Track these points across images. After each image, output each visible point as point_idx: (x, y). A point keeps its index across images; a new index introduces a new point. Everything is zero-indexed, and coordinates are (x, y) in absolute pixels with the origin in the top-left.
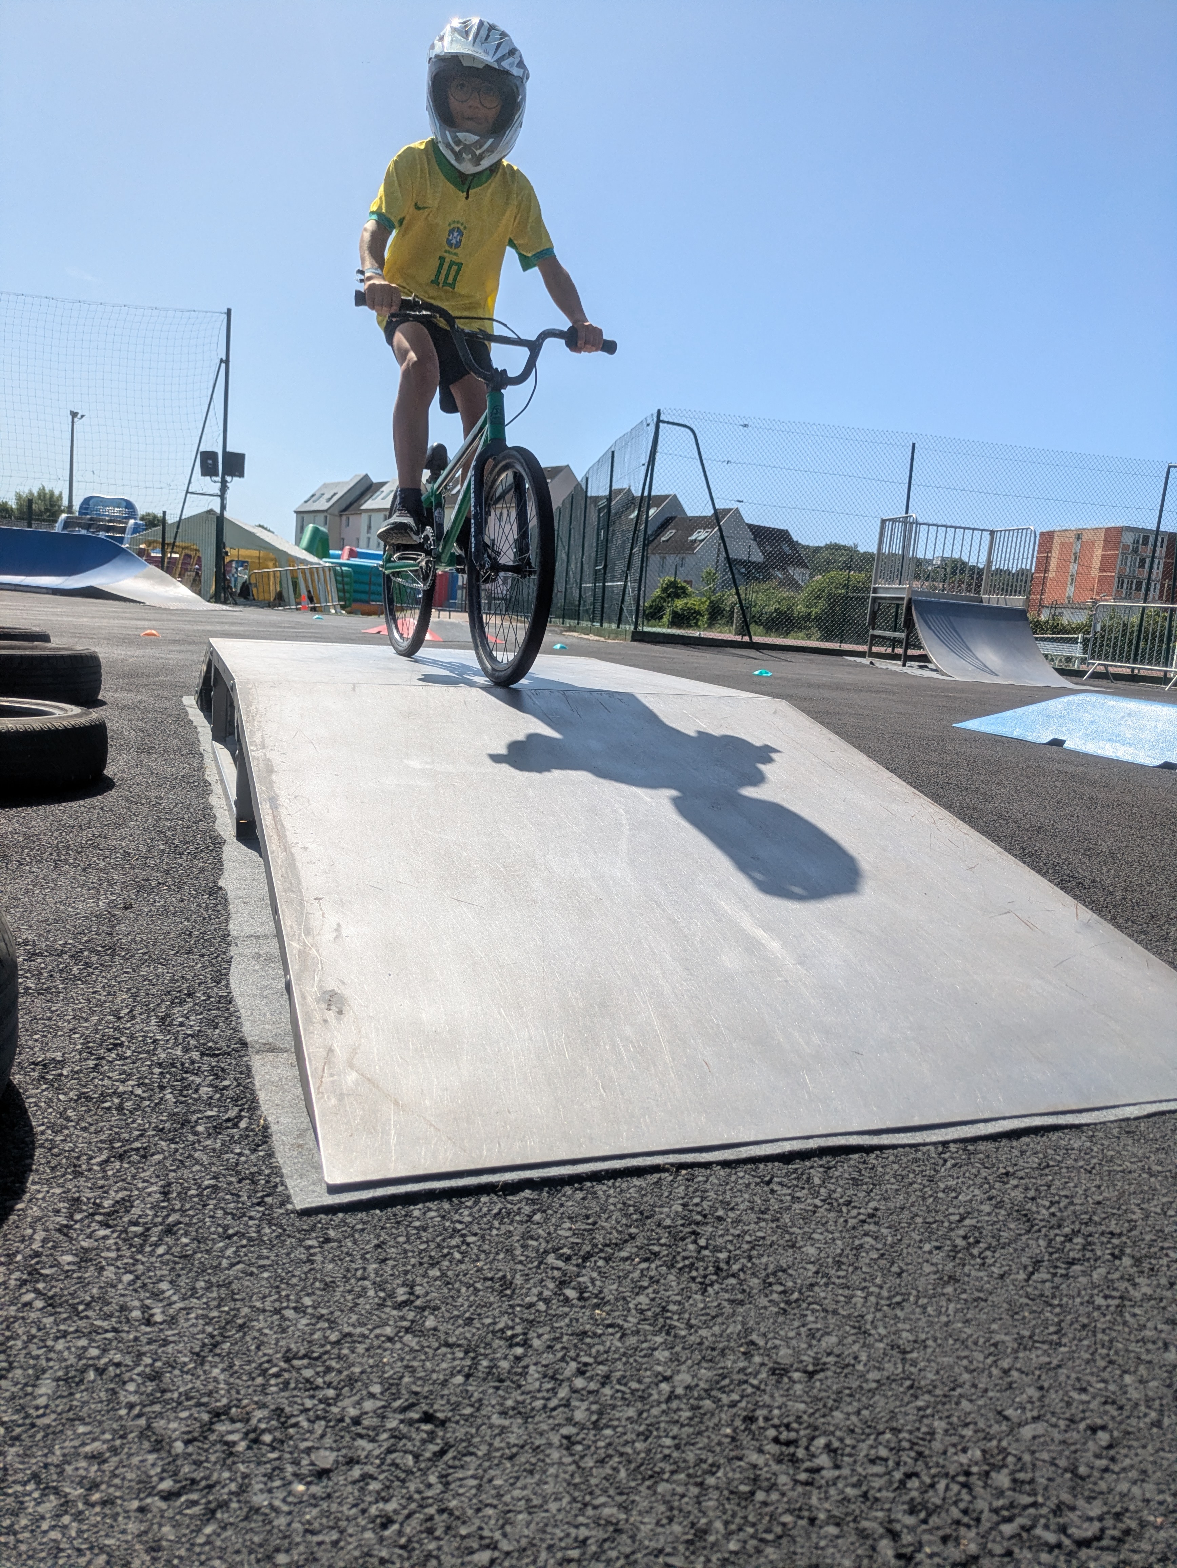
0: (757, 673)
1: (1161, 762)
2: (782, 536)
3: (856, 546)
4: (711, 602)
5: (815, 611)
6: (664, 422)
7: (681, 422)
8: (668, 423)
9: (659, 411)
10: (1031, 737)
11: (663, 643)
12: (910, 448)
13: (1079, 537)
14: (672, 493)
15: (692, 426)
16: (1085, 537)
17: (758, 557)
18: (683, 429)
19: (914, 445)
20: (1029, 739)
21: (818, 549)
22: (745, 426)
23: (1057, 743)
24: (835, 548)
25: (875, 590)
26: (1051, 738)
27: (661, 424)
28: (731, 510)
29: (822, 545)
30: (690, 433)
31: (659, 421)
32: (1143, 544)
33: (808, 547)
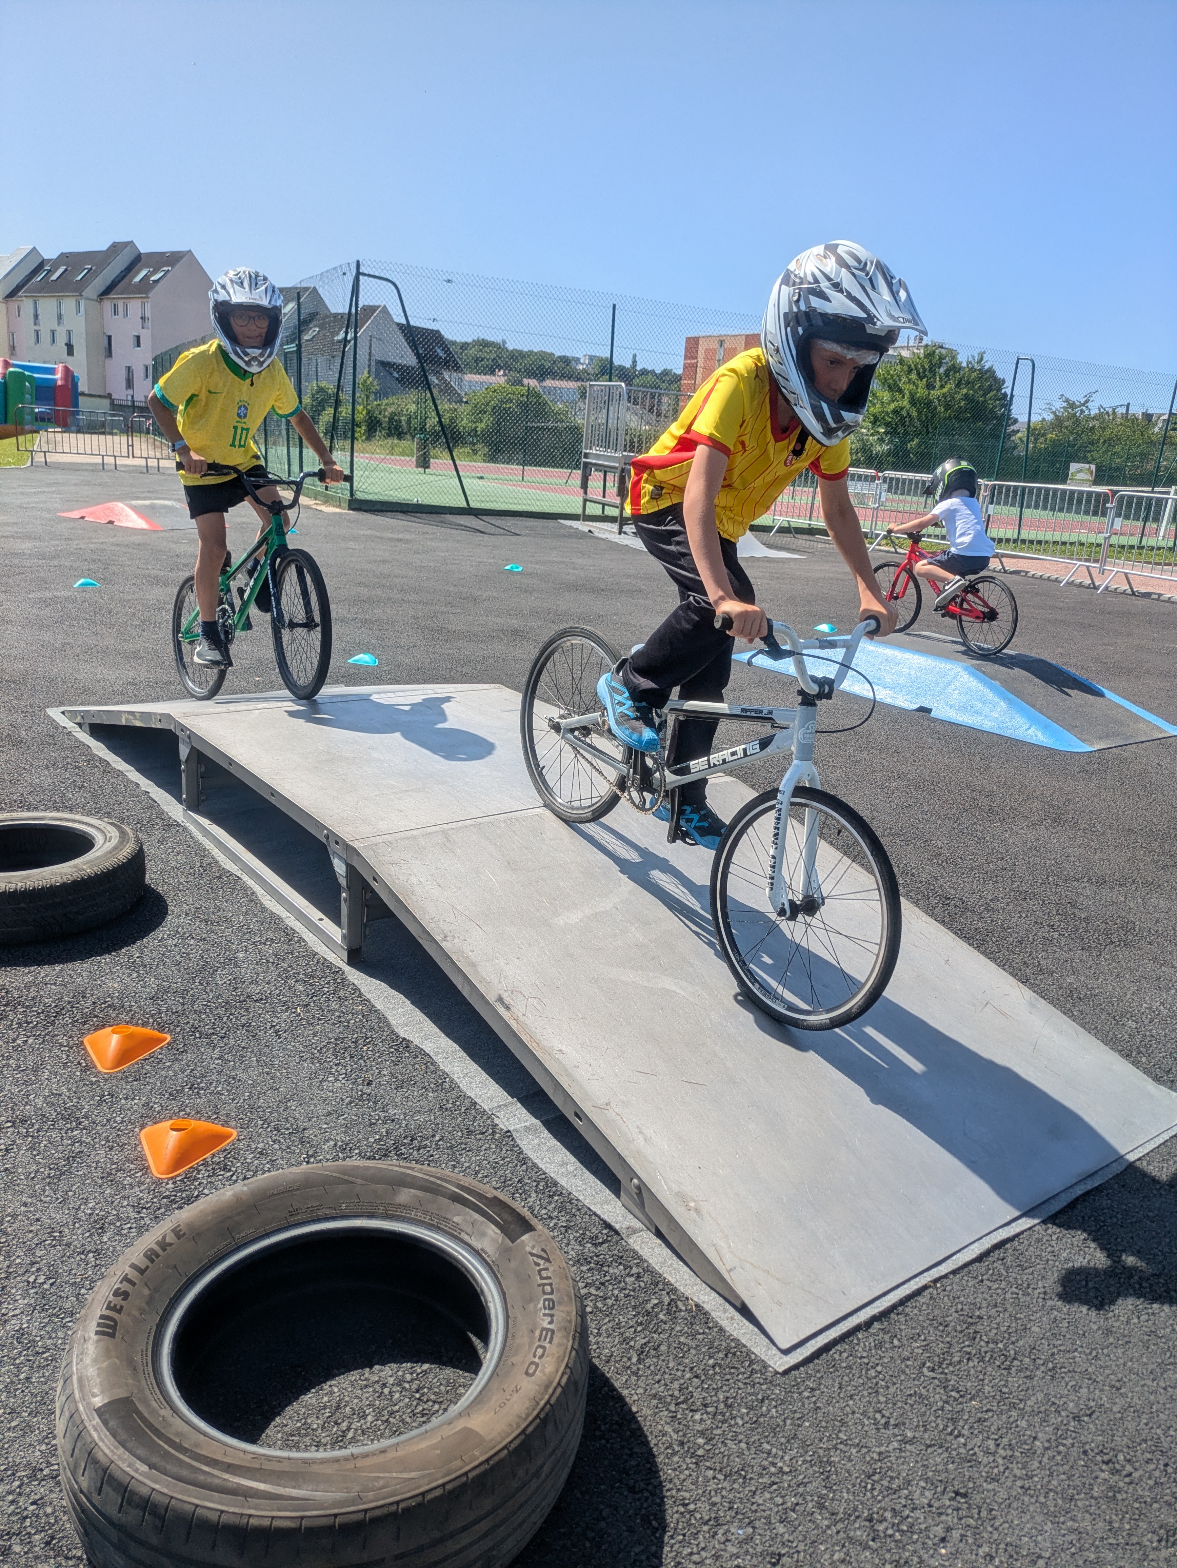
0: (508, 567)
1: (917, 706)
2: (435, 337)
3: (504, 342)
4: (369, 412)
5: (481, 426)
6: (364, 274)
7: (382, 275)
8: (369, 275)
9: (358, 262)
11: (382, 511)
12: (611, 309)
13: (721, 343)
15: (394, 280)
16: (727, 345)
17: (410, 359)
18: (385, 283)
21: (464, 346)
22: (449, 281)
24: (484, 344)
25: (586, 456)
27: (361, 277)
28: (378, 307)
29: (470, 340)
30: (393, 288)
31: (359, 273)
33: (455, 342)
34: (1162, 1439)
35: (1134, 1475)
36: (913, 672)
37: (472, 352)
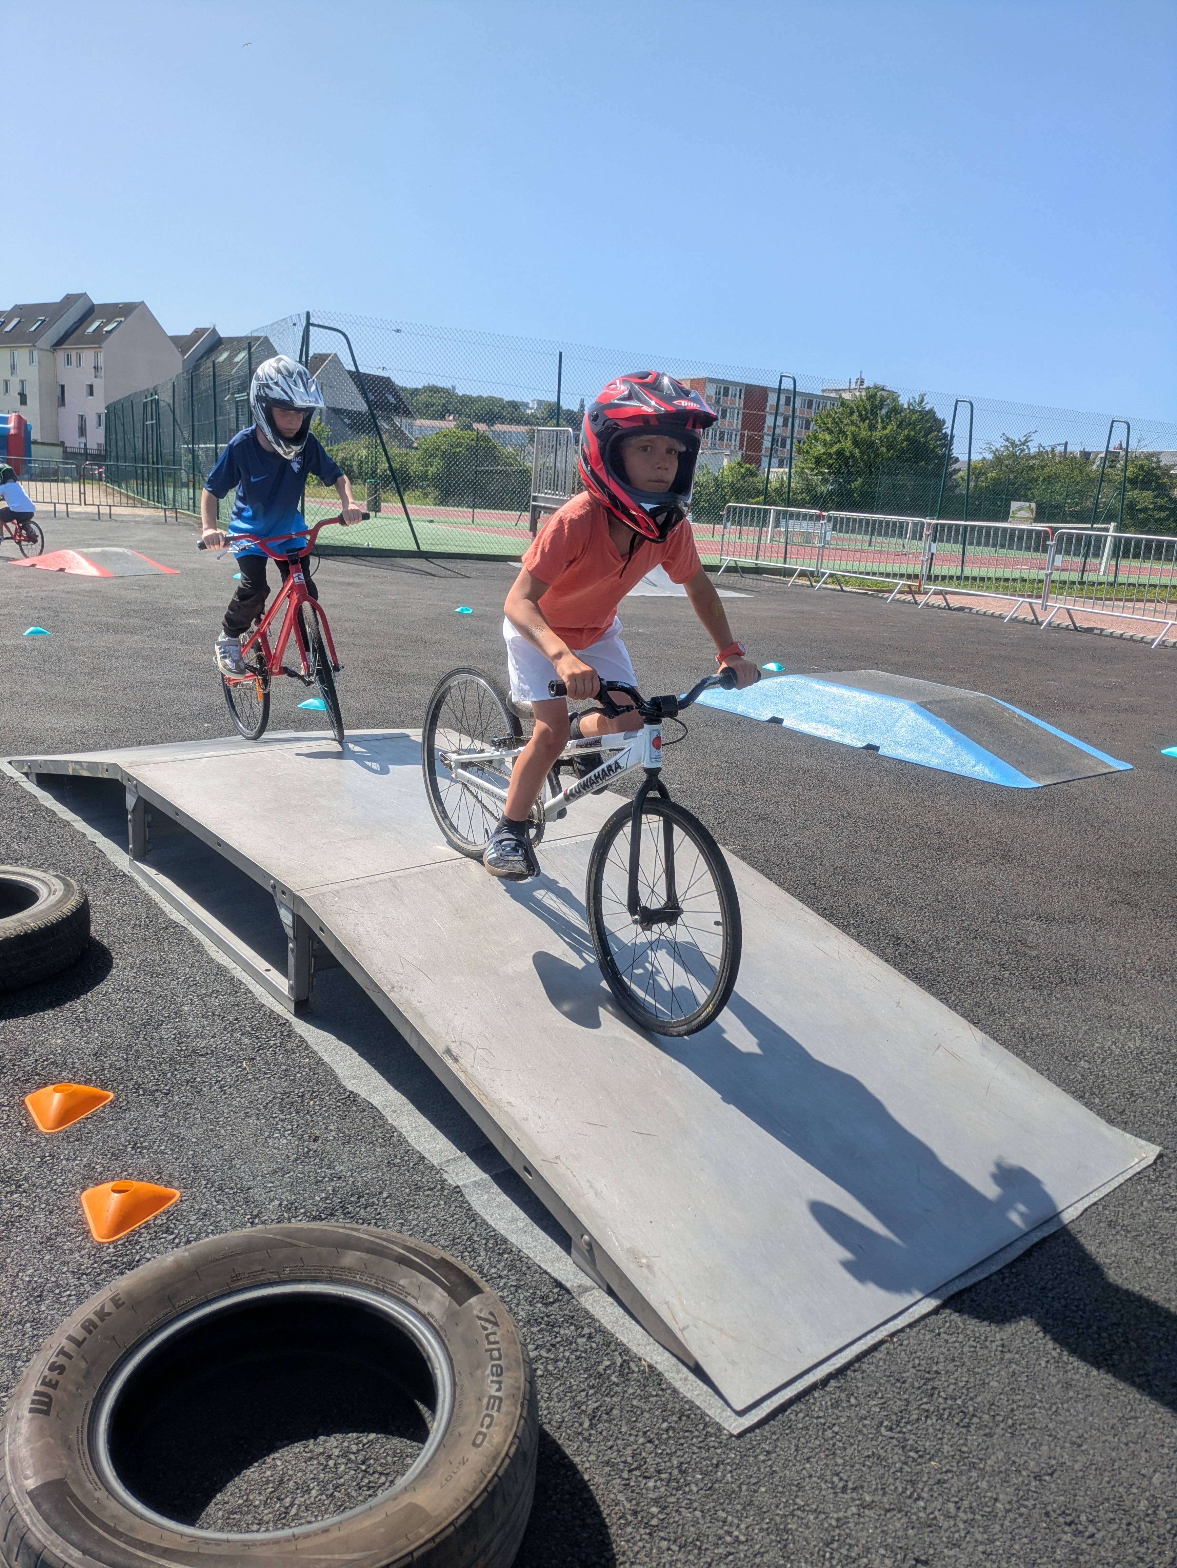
0: (458, 610)
1: (864, 744)
2: (386, 383)
3: (454, 388)
6: (314, 325)
7: (332, 325)
8: (319, 326)
9: (308, 313)
10: (753, 714)
11: (332, 555)
12: (558, 357)
14: (264, 335)
15: (344, 330)
17: (360, 406)
18: (334, 333)
19: (561, 354)
20: (752, 715)
21: (415, 392)
22: (398, 331)
23: (776, 721)
24: (434, 390)
25: (535, 499)
26: (770, 716)
27: (311, 327)
28: (329, 355)
29: (420, 387)
30: (343, 337)
31: (309, 324)
32: (724, 395)
33: (406, 389)
34: (1125, 1497)
35: (1096, 1536)
36: (860, 710)
37: (423, 398)
